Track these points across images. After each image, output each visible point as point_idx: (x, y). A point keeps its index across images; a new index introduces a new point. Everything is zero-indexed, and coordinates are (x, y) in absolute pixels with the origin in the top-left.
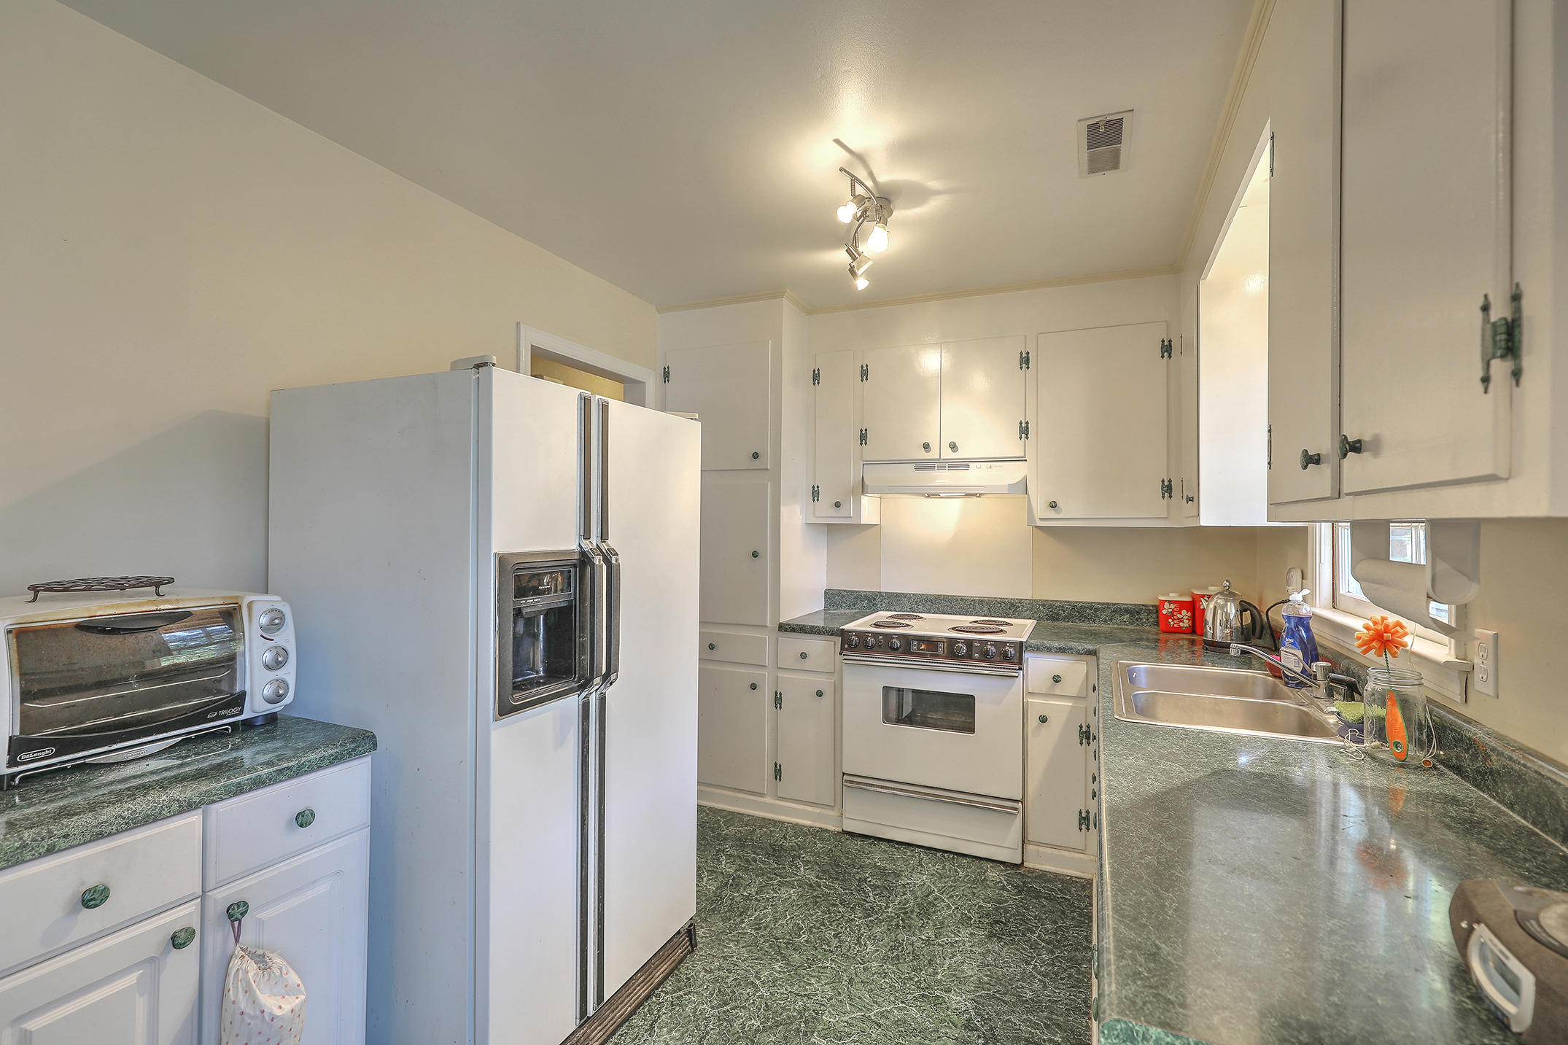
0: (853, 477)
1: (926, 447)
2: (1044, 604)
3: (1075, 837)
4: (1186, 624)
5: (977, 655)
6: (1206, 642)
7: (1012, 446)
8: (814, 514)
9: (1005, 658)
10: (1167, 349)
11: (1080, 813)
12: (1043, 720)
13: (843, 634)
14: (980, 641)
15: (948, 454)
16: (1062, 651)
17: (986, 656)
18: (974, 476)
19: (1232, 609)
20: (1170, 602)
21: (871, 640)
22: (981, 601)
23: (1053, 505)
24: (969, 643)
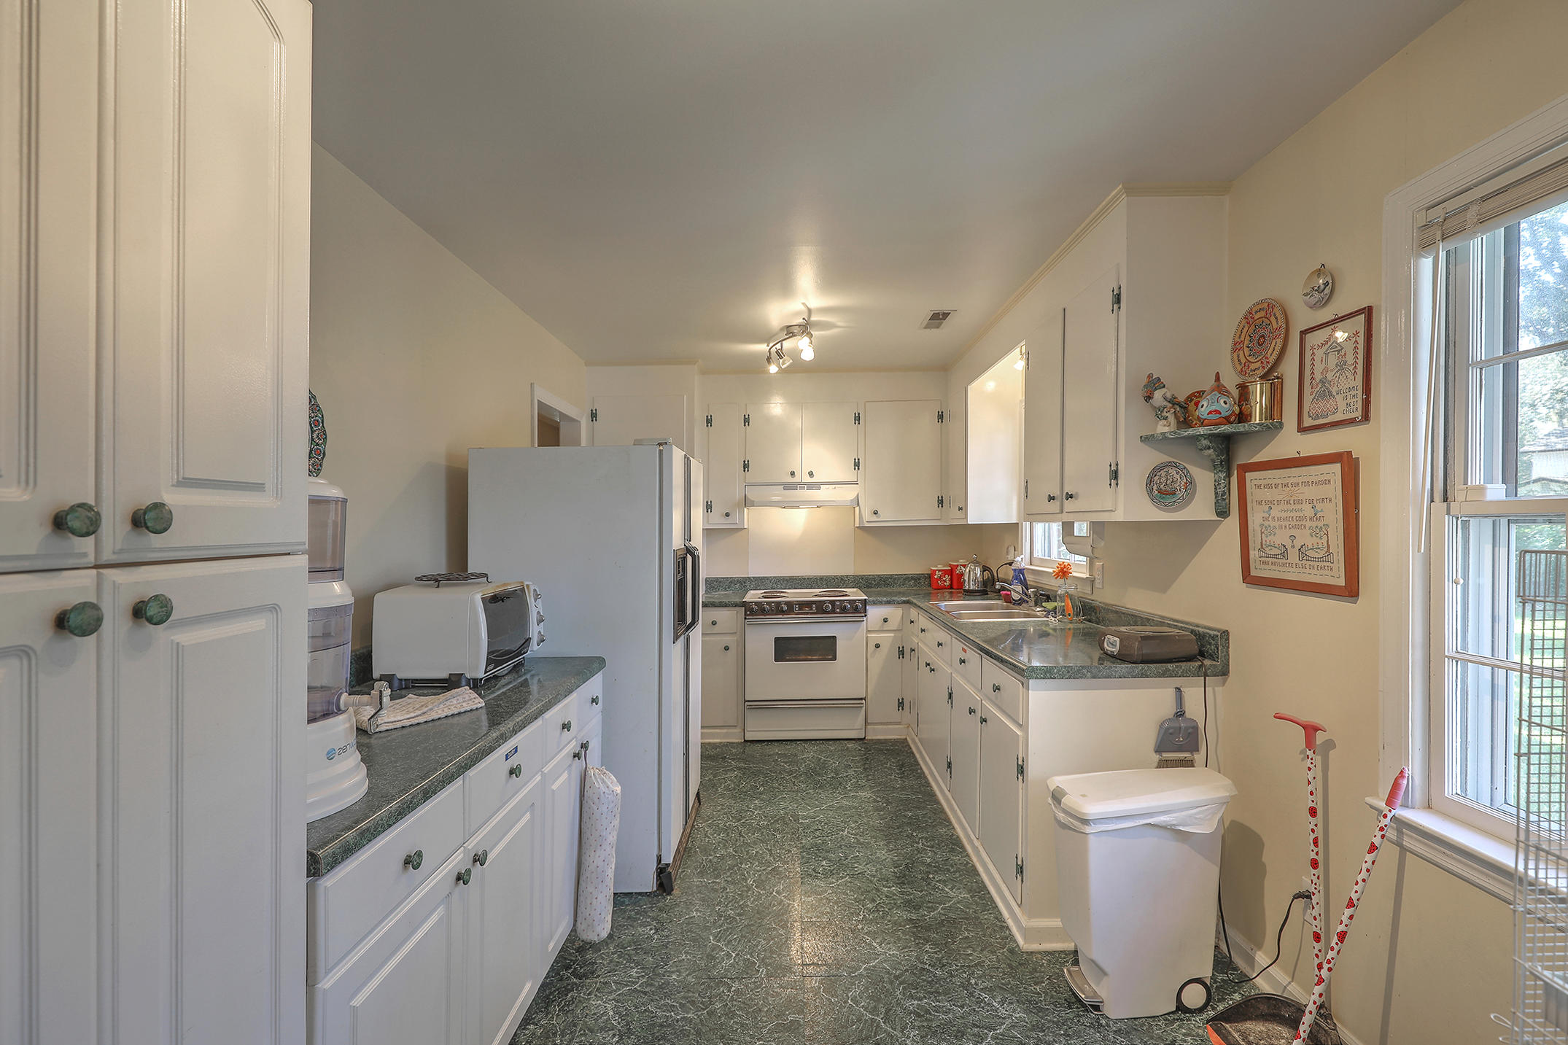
0: (738, 495)
1: (793, 474)
2: (862, 577)
3: (895, 714)
4: (948, 583)
5: (838, 610)
6: (965, 591)
7: (849, 475)
8: (708, 521)
9: (856, 610)
10: (941, 417)
11: (899, 700)
12: (878, 646)
13: (744, 604)
14: (839, 601)
15: (807, 479)
16: (888, 603)
17: (844, 610)
18: (824, 494)
19: (978, 571)
20: (939, 571)
21: (767, 607)
22: (822, 578)
23: (876, 512)
24: (833, 603)
